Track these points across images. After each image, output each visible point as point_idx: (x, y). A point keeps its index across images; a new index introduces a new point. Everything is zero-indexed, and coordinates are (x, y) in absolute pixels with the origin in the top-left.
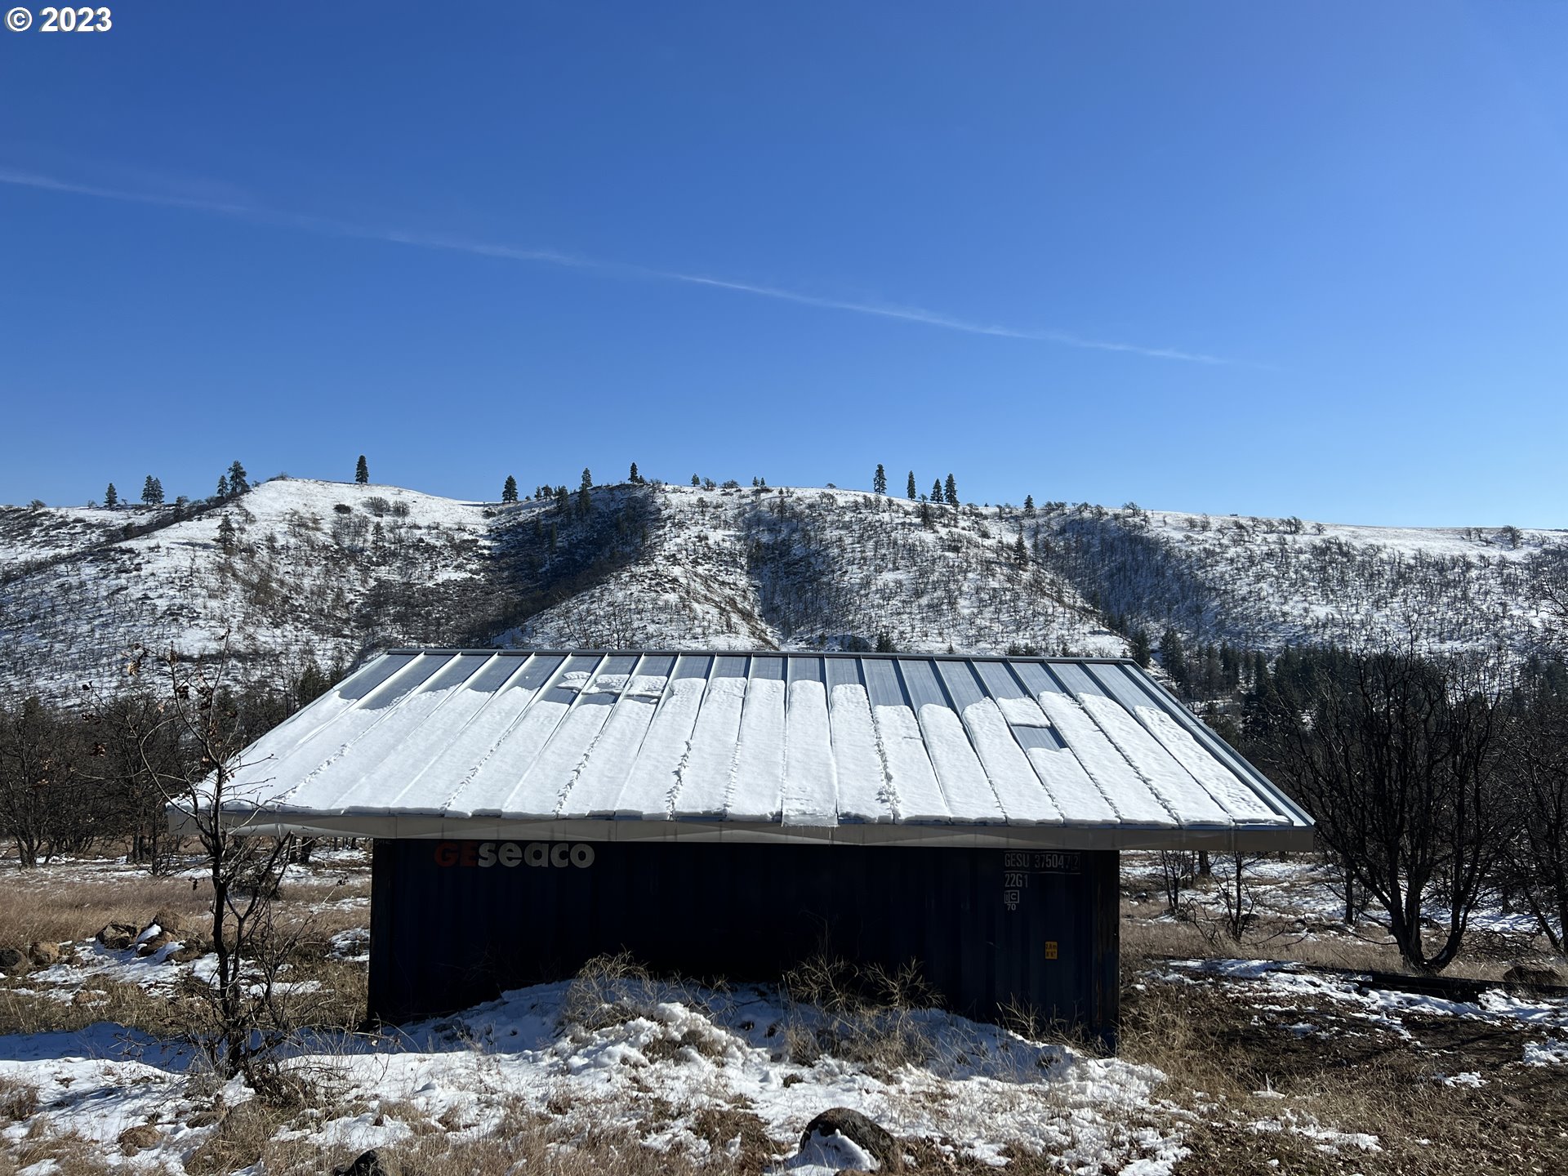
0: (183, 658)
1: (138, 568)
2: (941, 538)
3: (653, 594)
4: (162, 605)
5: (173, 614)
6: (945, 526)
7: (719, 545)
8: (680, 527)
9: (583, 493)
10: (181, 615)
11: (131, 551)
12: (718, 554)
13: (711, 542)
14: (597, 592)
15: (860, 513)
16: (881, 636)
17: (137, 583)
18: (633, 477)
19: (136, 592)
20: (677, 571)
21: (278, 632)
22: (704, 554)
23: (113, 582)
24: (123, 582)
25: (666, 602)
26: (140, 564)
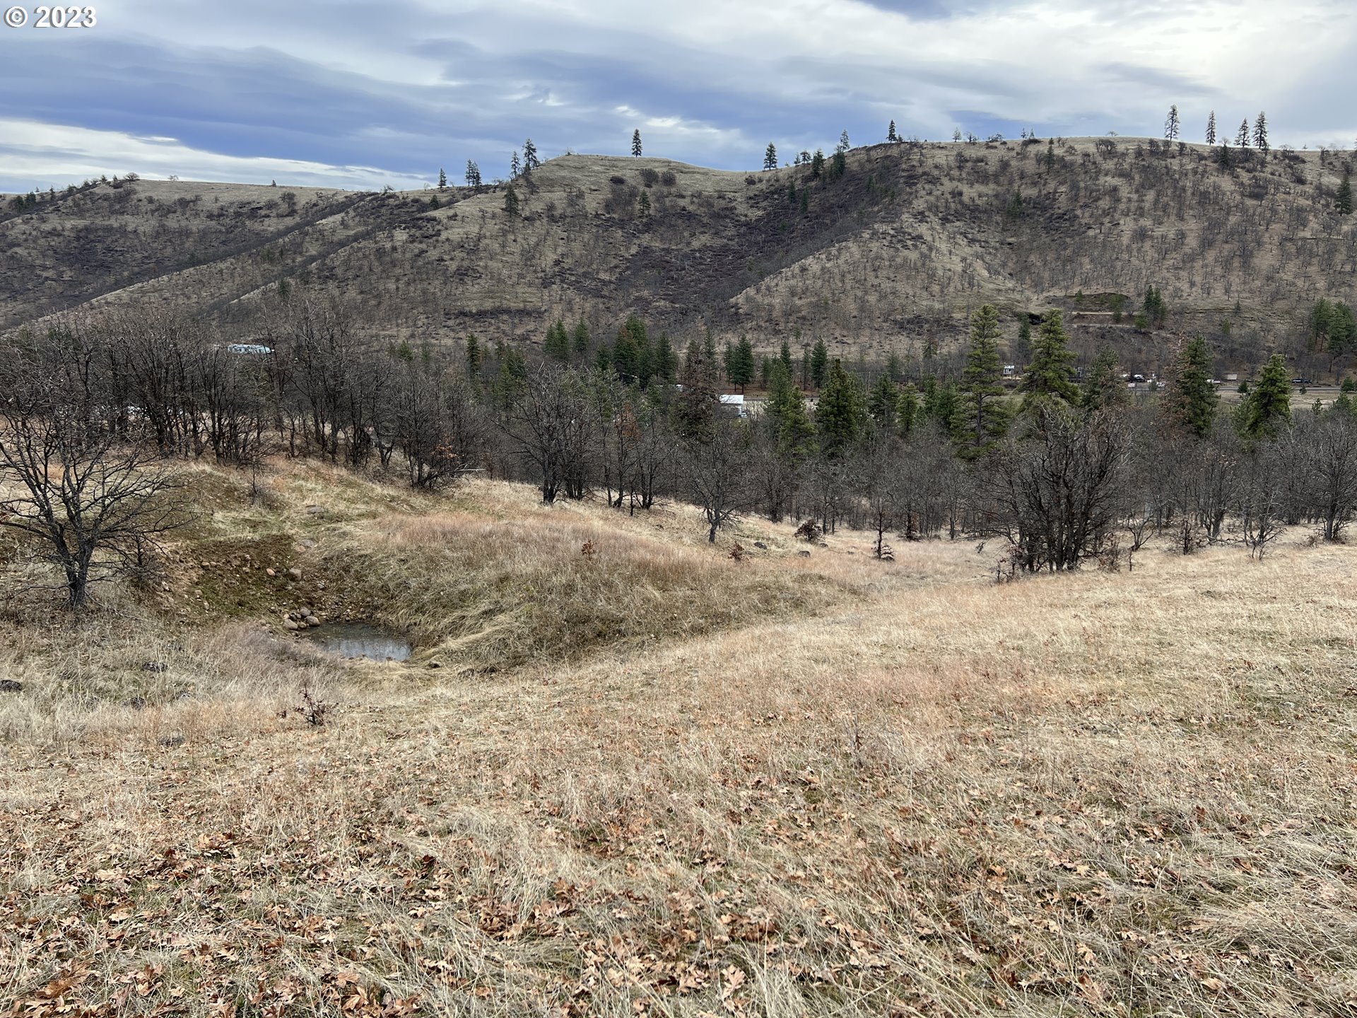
0: (464, 314)
1: (438, 233)
2: (1242, 183)
3: (892, 251)
4: (453, 266)
5: (462, 274)
6: (1249, 171)
7: (973, 201)
8: (934, 184)
9: (839, 158)
10: (466, 275)
11: (434, 219)
12: (972, 211)
13: (965, 198)
14: (834, 251)
15: (1143, 160)
16: (1150, 293)
17: (435, 247)
18: (892, 137)
19: (433, 254)
20: (923, 229)
21: (546, 292)
22: (956, 211)
23: (417, 247)
24: (423, 246)
25: (905, 259)
26: (439, 230)
